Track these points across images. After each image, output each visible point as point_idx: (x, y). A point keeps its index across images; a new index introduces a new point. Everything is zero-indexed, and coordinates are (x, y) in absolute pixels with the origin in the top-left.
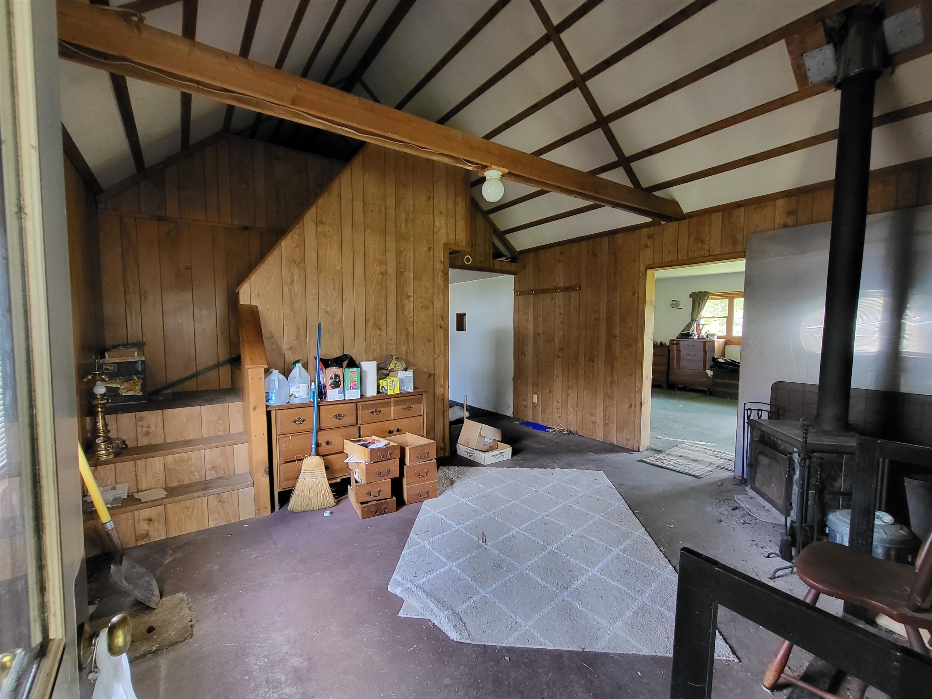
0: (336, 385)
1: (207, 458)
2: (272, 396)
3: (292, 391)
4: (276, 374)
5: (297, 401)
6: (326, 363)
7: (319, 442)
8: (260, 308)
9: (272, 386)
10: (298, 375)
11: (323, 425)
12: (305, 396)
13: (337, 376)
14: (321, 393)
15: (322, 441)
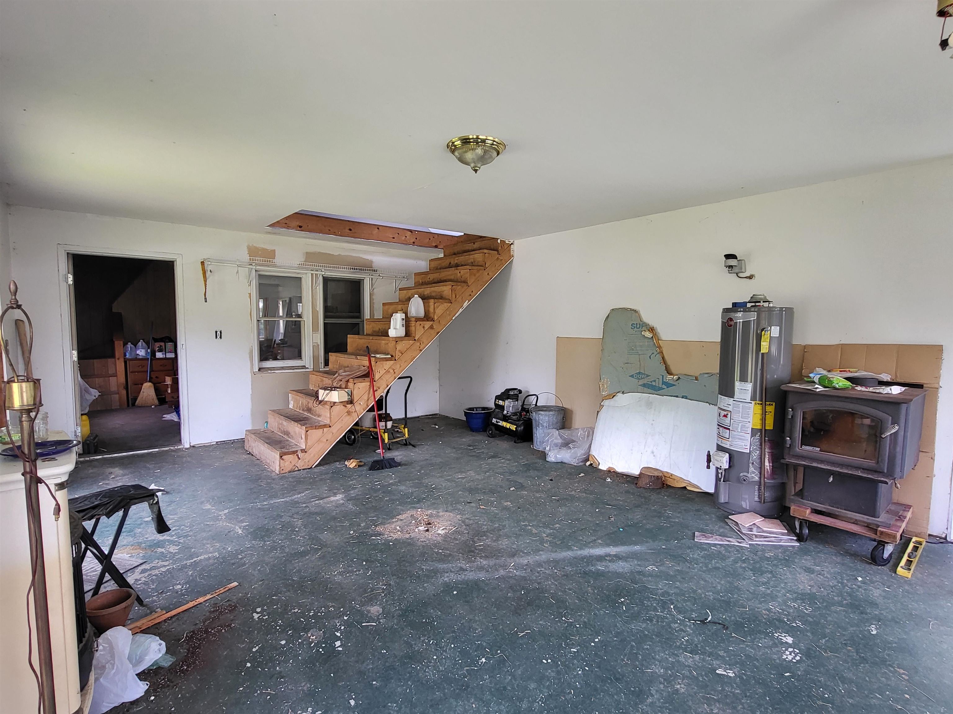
0: (160, 351)
1: (97, 382)
2: (127, 354)
3: (138, 352)
4: (129, 345)
5: (140, 357)
6: (156, 340)
7: (152, 376)
8: (123, 313)
9: (127, 350)
10: (141, 345)
11: (154, 369)
12: (144, 355)
13: (161, 346)
14: (153, 354)
15: (154, 377)
